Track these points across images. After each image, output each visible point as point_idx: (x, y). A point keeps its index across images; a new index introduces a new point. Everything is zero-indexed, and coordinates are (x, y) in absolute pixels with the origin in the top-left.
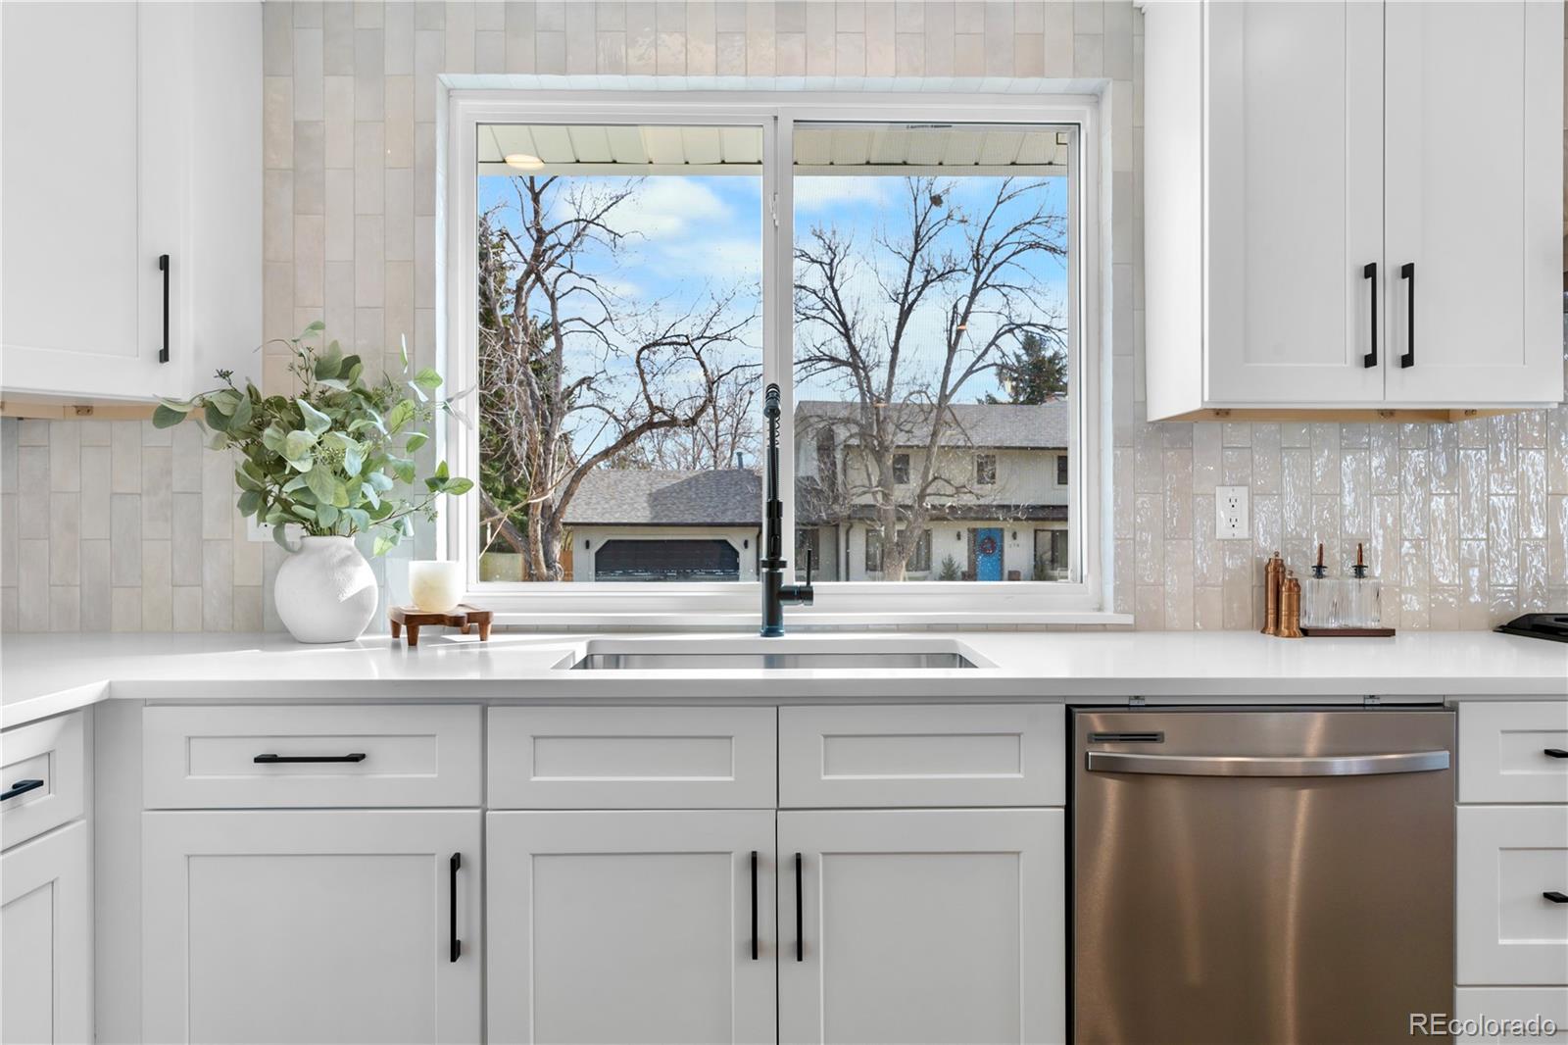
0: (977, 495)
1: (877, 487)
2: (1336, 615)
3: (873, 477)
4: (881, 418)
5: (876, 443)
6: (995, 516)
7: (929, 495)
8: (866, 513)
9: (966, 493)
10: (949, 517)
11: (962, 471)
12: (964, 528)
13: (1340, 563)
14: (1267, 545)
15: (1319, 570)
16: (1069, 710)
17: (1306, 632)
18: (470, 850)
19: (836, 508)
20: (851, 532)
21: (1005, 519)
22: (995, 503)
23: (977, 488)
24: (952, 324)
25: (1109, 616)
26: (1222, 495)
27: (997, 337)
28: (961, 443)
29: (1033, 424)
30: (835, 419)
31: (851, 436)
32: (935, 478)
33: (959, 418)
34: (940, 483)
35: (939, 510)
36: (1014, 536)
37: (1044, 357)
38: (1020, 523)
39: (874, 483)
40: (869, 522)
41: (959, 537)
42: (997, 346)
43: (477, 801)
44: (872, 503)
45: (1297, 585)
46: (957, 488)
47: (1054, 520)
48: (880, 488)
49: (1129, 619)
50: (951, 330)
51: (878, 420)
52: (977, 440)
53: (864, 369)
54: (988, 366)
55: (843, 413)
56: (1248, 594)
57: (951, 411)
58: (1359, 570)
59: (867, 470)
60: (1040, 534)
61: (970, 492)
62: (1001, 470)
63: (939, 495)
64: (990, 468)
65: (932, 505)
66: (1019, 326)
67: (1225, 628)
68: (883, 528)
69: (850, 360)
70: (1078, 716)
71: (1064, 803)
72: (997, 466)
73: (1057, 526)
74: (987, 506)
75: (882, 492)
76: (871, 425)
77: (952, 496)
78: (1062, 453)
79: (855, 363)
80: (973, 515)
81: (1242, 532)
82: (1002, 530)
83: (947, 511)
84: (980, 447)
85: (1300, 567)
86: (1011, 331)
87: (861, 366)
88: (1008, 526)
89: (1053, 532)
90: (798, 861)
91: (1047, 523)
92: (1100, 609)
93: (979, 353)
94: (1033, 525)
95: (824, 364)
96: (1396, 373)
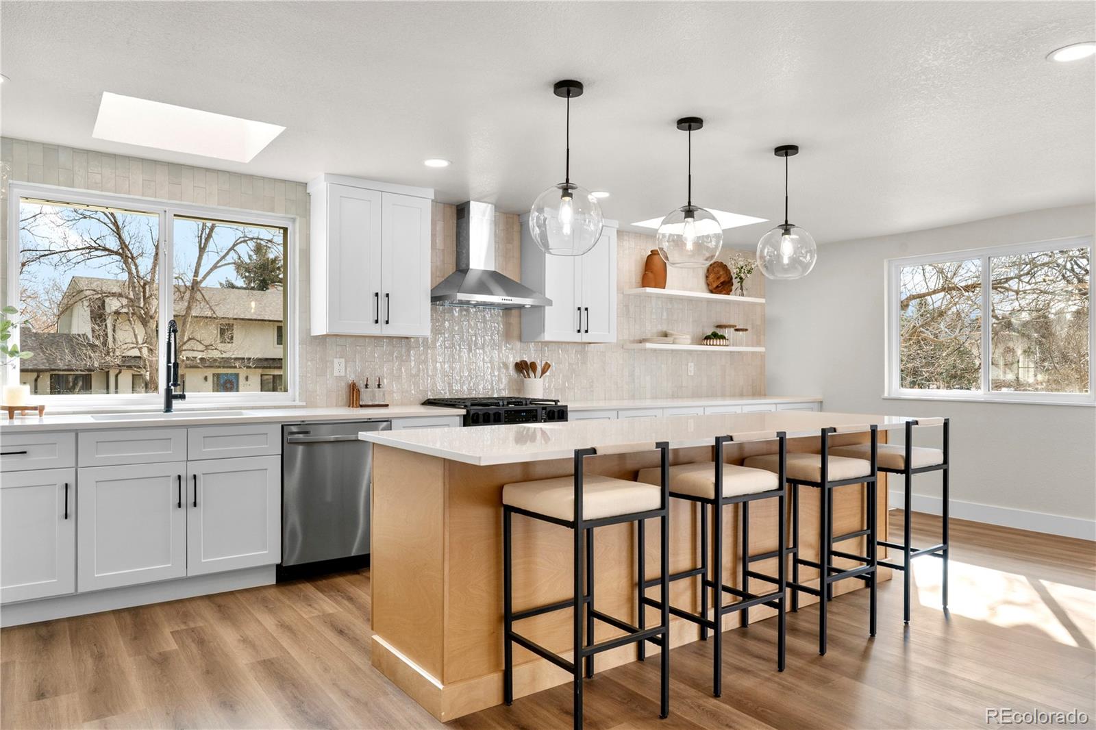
0: (221, 351)
1: (143, 344)
2: (372, 400)
3: (139, 337)
4: (147, 295)
5: (142, 312)
6: (233, 365)
7: (185, 350)
8: (132, 363)
9: (213, 349)
10: (200, 366)
11: (209, 334)
12: (209, 373)
13: (373, 383)
14: (351, 378)
15: (366, 386)
16: (283, 426)
17: (361, 406)
18: (72, 482)
19: (108, 358)
20: (119, 376)
21: (240, 368)
22: (233, 356)
23: (221, 346)
24: (202, 232)
25: (297, 403)
26: (336, 361)
27: (235, 245)
28: (210, 315)
29: (260, 304)
30: (109, 293)
31: (122, 307)
32: (190, 339)
33: (207, 299)
34: (192, 342)
35: (192, 360)
36: (247, 378)
37: (268, 259)
38: (251, 369)
39: (140, 341)
40: (136, 369)
41: (206, 378)
42: (234, 250)
43: (74, 465)
44: (139, 355)
45: (359, 391)
46: (206, 346)
47: (275, 368)
48: (145, 345)
49: (304, 404)
50: (201, 237)
51: (144, 296)
52: (220, 314)
53: (133, 258)
54: (229, 264)
55: (116, 290)
56: (344, 393)
57: (201, 293)
58: (379, 386)
59: (134, 332)
60: (265, 377)
61: (216, 349)
62: (238, 333)
63: (194, 350)
64: (229, 332)
65: (187, 358)
66: (252, 239)
67: (336, 406)
68: (148, 373)
69: (121, 251)
70: (285, 427)
71: (280, 453)
72: (235, 331)
73: (277, 372)
74: (227, 358)
75: (148, 347)
76: (139, 299)
77: (203, 351)
78: (280, 324)
79: (125, 254)
80: (217, 364)
81: (343, 374)
82: (237, 375)
83: (198, 361)
84: (223, 318)
85: (361, 385)
86: (245, 241)
87: (129, 255)
88: (243, 373)
89: (274, 376)
90: (195, 476)
91: (272, 370)
92: (294, 401)
93: (222, 254)
94: (260, 371)
95: (99, 253)
96: (384, 325)
